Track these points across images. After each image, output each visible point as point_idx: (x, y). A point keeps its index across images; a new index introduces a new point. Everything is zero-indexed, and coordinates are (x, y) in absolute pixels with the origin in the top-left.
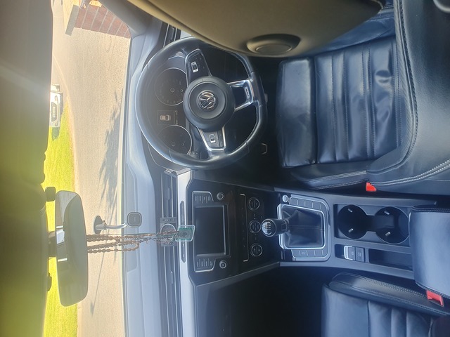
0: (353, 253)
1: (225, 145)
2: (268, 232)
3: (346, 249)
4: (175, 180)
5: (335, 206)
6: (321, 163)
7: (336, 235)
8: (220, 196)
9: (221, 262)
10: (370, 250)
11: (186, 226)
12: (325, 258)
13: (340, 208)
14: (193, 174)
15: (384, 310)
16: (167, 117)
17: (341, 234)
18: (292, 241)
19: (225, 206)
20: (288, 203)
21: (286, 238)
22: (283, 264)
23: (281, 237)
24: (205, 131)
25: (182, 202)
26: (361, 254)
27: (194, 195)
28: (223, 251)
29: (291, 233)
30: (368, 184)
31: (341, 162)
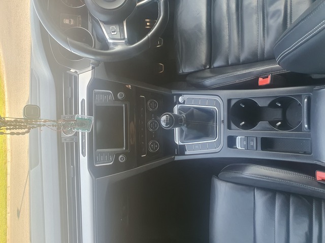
0: (245, 143)
1: (126, 37)
2: (166, 125)
3: (238, 139)
4: (76, 79)
5: (229, 101)
6: (214, 68)
7: (229, 127)
8: (121, 95)
9: (120, 157)
10: (262, 139)
12: (217, 150)
13: (233, 103)
14: (93, 74)
15: (269, 195)
17: (233, 126)
18: (186, 136)
19: (126, 105)
20: (184, 103)
21: (181, 132)
22: (178, 158)
23: (177, 130)
25: (83, 100)
26: (253, 143)
27: (95, 94)
28: (123, 147)
29: (187, 127)
30: (260, 79)
31: (232, 65)
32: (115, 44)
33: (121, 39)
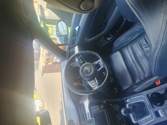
0: (163, 113)
1: (97, 83)
4: (83, 105)
6: (136, 83)
7: (153, 107)
8: (102, 106)
11: (91, 118)
12: (153, 120)
14: (89, 101)
16: (76, 83)
17: (155, 106)
18: (137, 117)
19: (105, 110)
20: (130, 102)
21: (134, 116)
23: (131, 115)
24: (89, 81)
25: (88, 113)
26: (166, 112)
27: (92, 109)
30: (156, 83)
31: (143, 80)
32: (94, 87)
33: (96, 85)
